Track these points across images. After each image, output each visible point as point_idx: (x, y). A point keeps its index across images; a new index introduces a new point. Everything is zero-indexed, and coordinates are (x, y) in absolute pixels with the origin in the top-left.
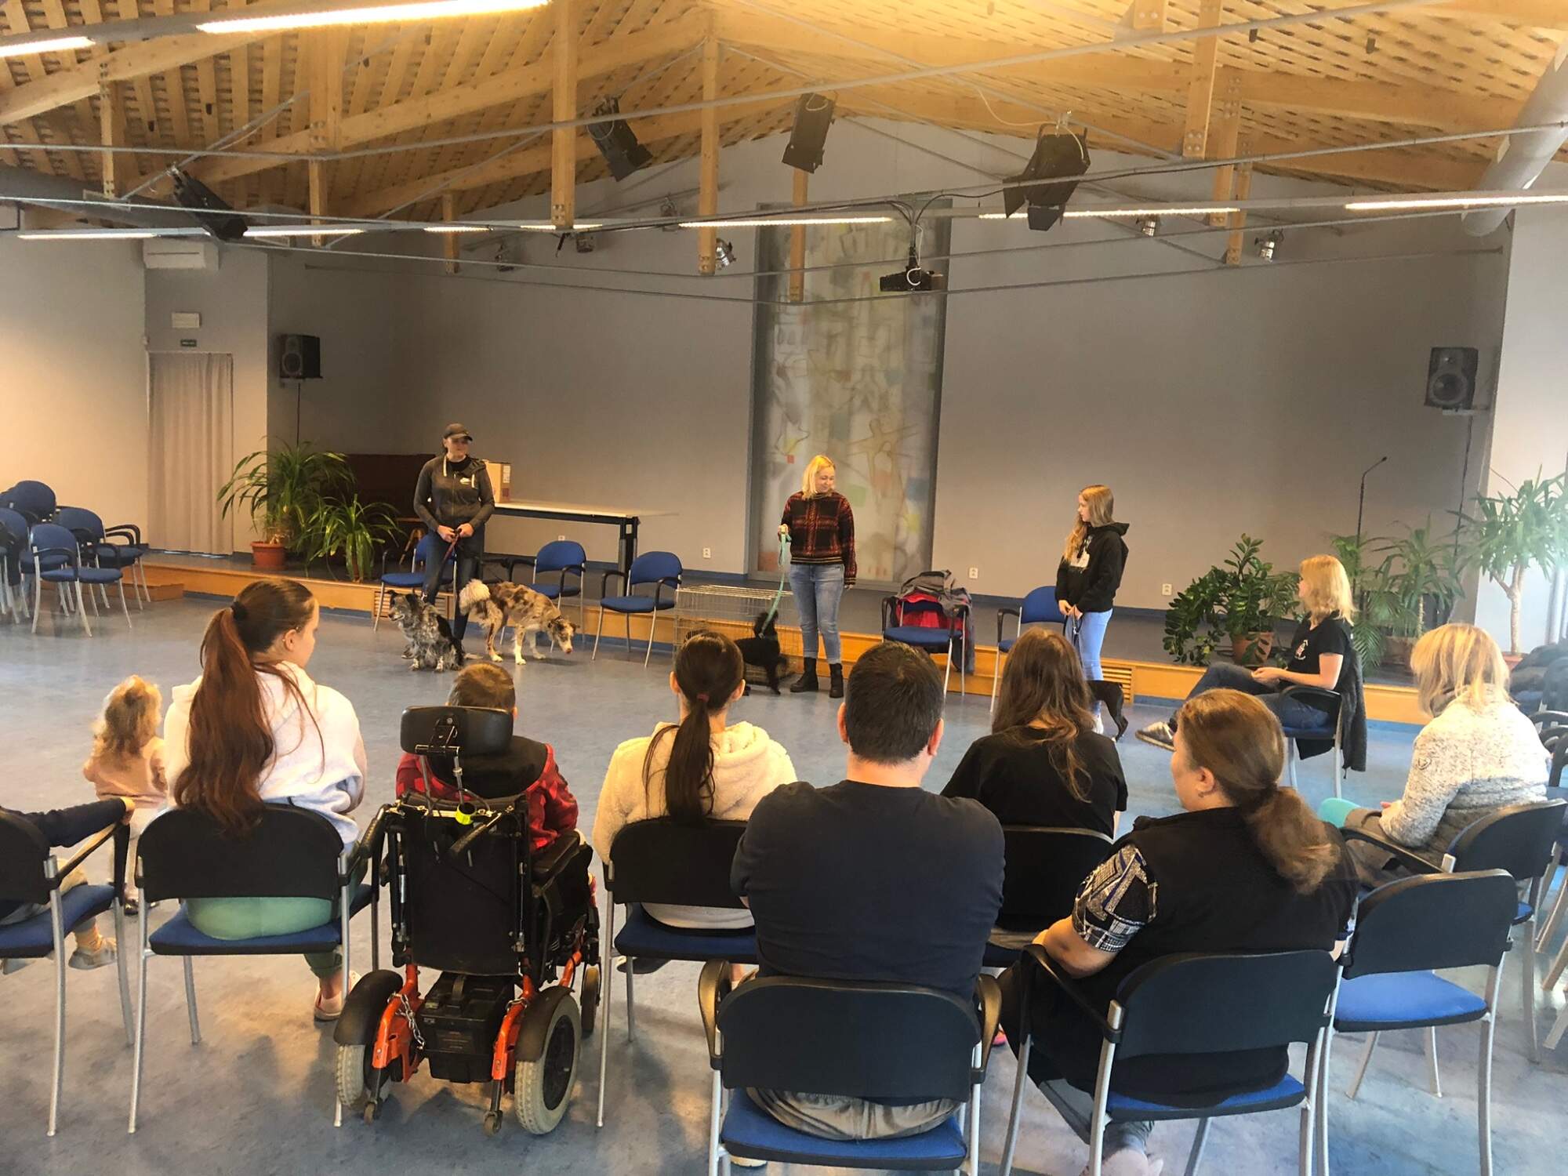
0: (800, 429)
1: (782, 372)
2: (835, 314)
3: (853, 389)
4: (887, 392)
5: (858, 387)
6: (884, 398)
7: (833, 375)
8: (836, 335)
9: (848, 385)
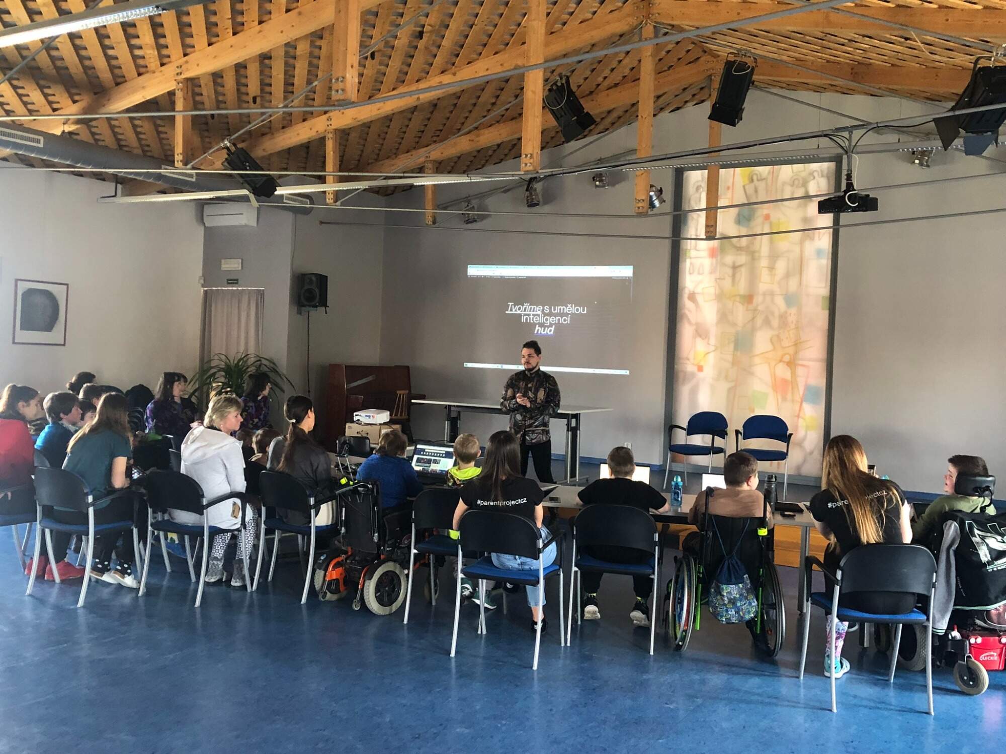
0: (709, 344)
1: (692, 297)
2: (739, 249)
3: (755, 310)
4: (786, 312)
5: (760, 308)
6: (783, 317)
7: (738, 299)
8: (741, 266)
9: (751, 307)
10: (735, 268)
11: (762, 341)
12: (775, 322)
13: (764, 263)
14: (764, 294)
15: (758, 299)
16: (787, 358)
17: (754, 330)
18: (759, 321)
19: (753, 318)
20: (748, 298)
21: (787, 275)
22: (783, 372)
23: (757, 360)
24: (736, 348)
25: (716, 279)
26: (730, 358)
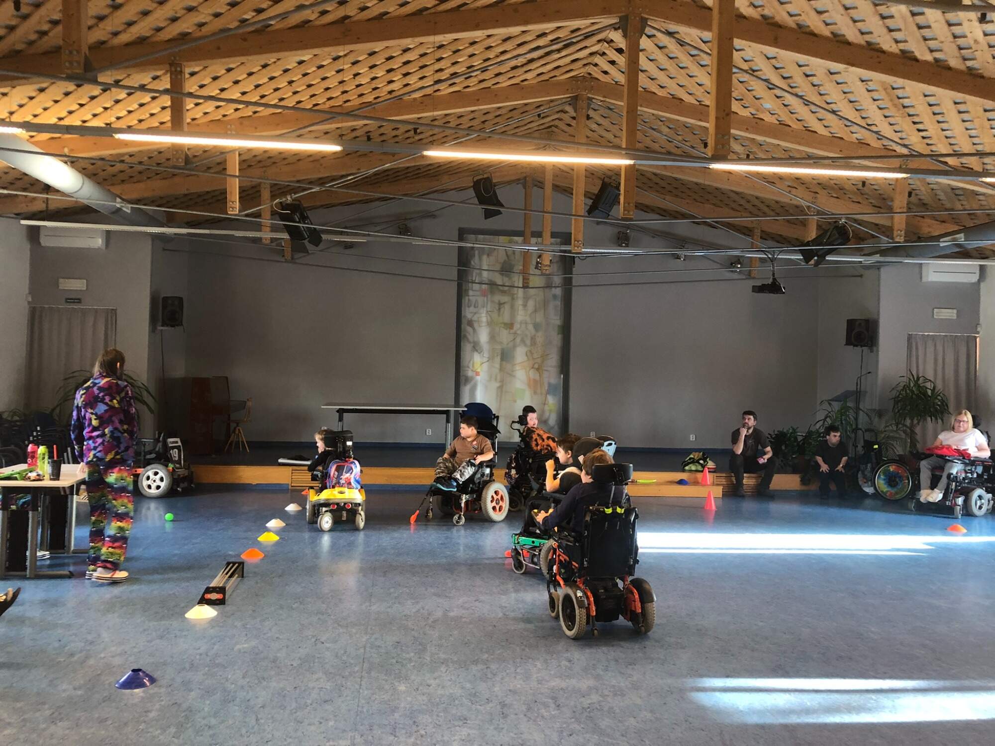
0: (483, 357)
1: (470, 323)
2: (504, 292)
3: (515, 333)
4: (535, 335)
5: (518, 332)
6: (533, 338)
7: (503, 325)
8: (504, 303)
9: (512, 331)
10: (501, 304)
11: (520, 354)
12: (528, 342)
13: (520, 302)
14: (521, 323)
15: (517, 326)
16: (536, 366)
17: (515, 347)
18: (518, 340)
19: (514, 339)
20: (510, 326)
21: (535, 311)
22: (533, 374)
23: (517, 368)
24: (502, 359)
25: (487, 312)
26: (497, 366)
